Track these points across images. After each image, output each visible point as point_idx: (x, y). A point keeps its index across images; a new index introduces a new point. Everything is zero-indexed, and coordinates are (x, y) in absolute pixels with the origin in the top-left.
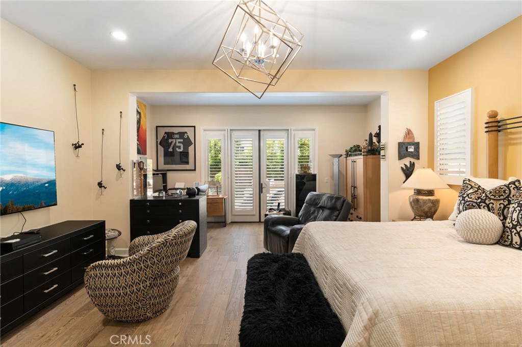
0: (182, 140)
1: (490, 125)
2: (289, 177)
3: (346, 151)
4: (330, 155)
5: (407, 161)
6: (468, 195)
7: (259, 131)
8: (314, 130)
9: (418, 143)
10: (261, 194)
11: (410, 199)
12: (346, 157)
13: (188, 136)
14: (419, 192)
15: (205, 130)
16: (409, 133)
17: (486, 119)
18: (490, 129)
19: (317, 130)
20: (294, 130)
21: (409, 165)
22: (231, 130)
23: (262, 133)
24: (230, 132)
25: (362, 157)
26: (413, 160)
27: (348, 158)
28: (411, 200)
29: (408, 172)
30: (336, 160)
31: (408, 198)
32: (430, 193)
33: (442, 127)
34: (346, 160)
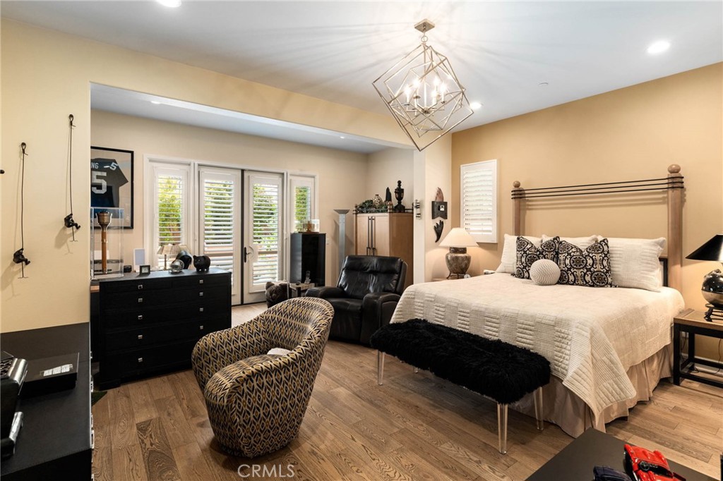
0: (105, 174)
1: (516, 193)
2: (285, 238)
3: (356, 207)
4: (335, 210)
5: (438, 220)
6: (528, 249)
7: (243, 171)
8: (314, 177)
9: (446, 203)
10: (245, 264)
11: (447, 257)
12: (356, 214)
13: (118, 167)
14: (456, 250)
15: (151, 161)
16: (440, 192)
17: (513, 188)
18: (516, 196)
19: (317, 177)
20: (291, 175)
21: (439, 223)
22: (199, 165)
23: (246, 174)
24: (199, 168)
25: (387, 214)
26: (442, 220)
27: (358, 215)
28: (449, 258)
29: (439, 231)
30: (342, 216)
31: (445, 257)
32: (464, 250)
33: (467, 190)
34: (356, 216)
